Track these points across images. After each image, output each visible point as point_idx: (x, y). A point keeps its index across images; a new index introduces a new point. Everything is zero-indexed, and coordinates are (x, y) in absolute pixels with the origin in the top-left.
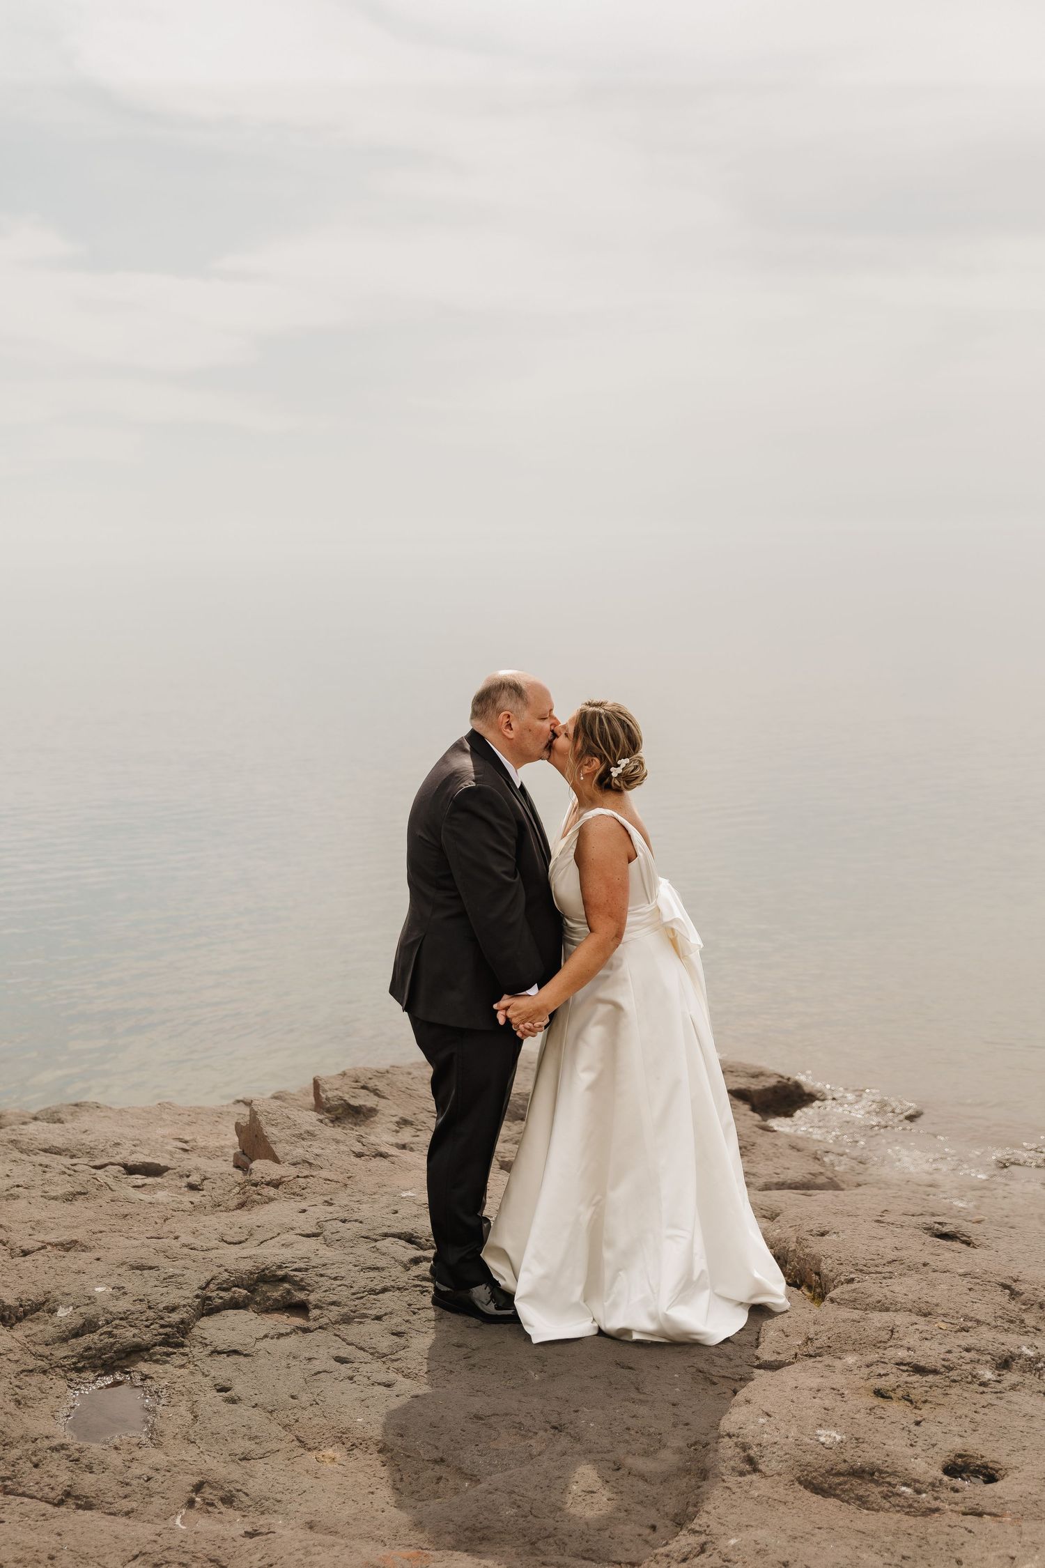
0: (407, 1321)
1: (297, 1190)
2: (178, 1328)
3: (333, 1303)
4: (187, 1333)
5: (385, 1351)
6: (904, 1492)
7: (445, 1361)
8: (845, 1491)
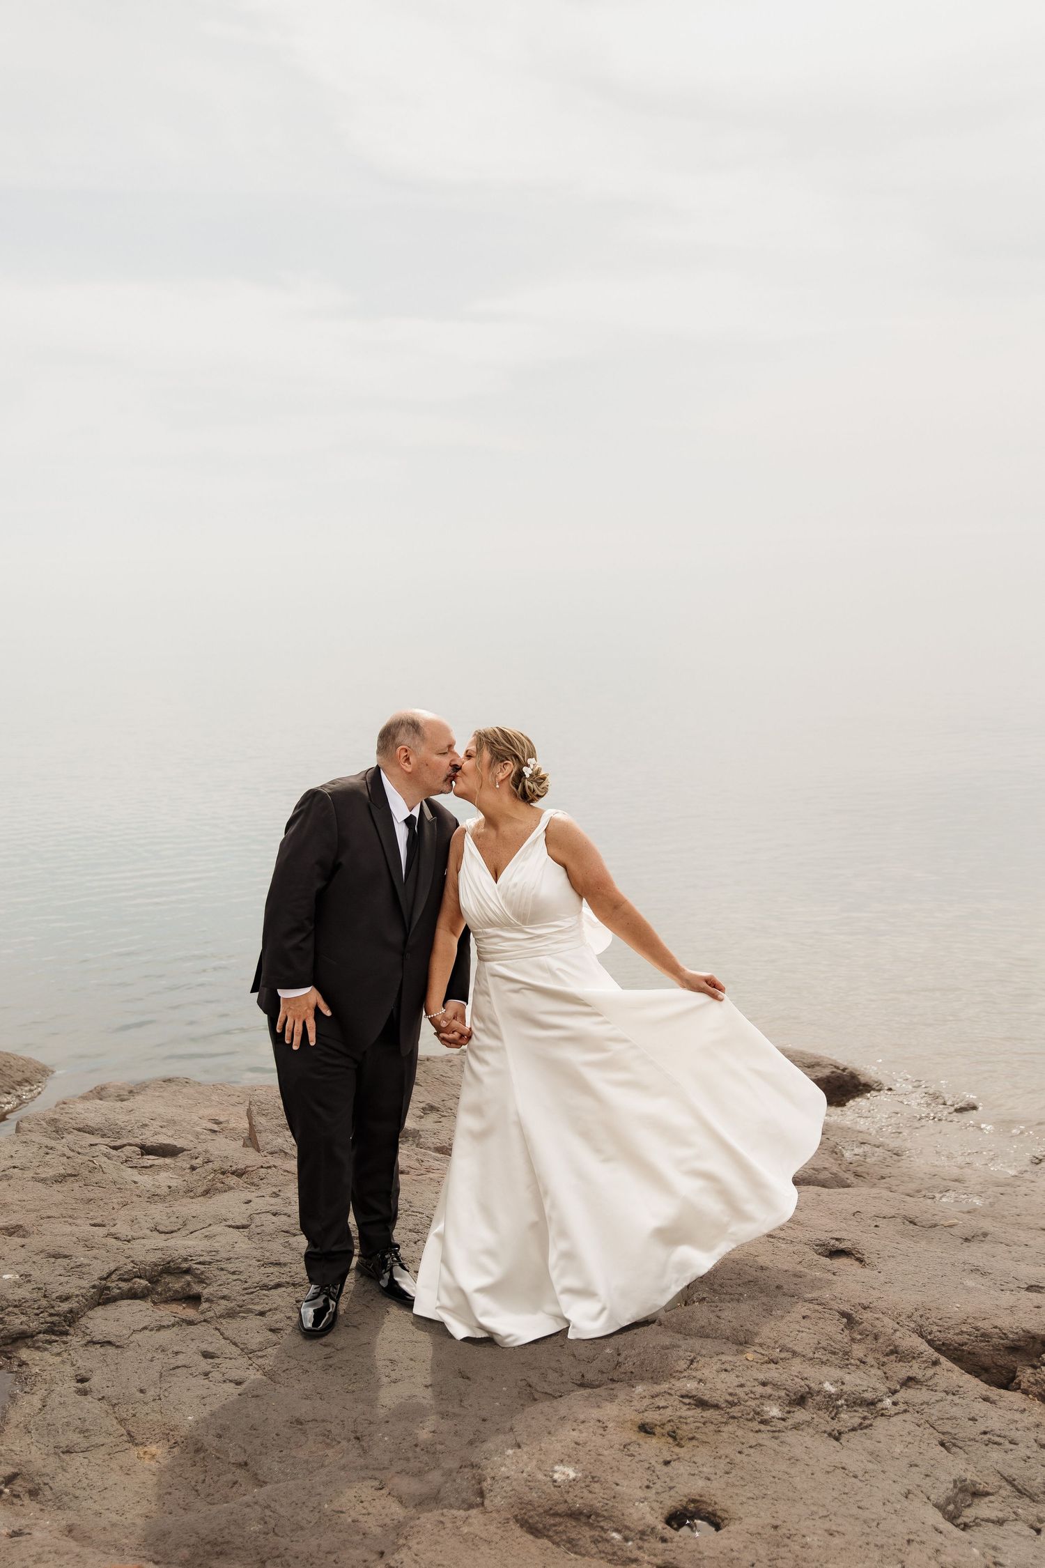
0: (288, 1318)
1: (255, 1180)
2: (65, 1317)
3: (224, 1298)
4: (74, 1322)
5: (254, 1347)
6: (613, 1538)
7: (305, 1361)
8: (557, 1533)
